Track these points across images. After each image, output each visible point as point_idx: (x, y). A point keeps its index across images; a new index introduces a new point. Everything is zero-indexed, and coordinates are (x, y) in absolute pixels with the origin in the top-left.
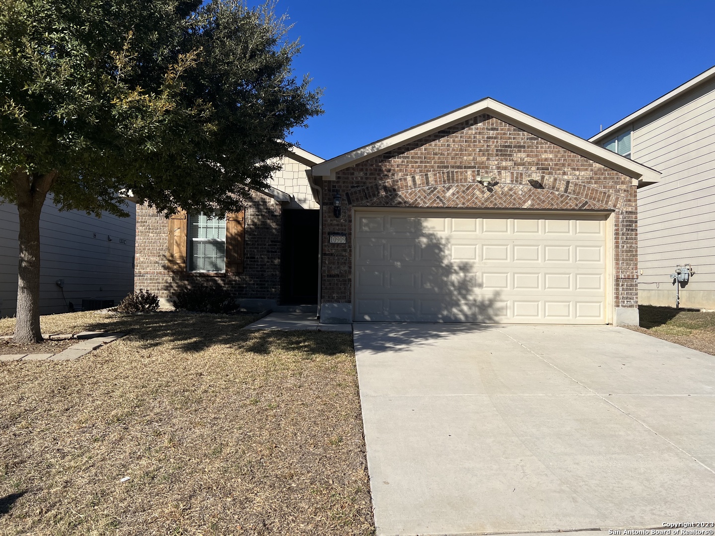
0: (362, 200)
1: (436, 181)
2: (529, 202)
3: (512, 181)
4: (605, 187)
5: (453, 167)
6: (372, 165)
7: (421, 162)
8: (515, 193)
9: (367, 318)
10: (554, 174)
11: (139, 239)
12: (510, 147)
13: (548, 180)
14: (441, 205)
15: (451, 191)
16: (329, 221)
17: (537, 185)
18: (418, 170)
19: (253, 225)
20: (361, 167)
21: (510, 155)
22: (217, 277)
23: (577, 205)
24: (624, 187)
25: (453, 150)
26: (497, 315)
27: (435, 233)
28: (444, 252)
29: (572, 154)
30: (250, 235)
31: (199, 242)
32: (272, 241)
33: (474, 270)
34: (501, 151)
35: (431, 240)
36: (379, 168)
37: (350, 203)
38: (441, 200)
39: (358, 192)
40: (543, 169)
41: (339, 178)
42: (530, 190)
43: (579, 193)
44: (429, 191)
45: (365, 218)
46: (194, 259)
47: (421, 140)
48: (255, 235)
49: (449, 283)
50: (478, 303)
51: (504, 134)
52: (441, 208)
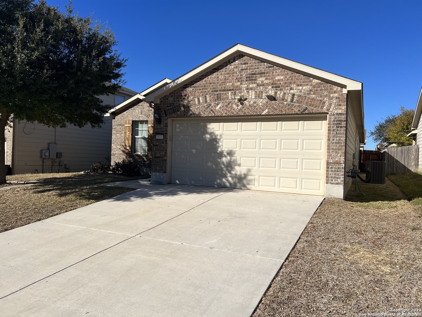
0: (172, 114)
1: (211, 100)
2: (267, 110)
3: (256, 97)
4: (321, 97)
5: (220, 91)
6: (177, 93)
7: (203, 89)
8: (257, 105)
9: (177, 182)
10: (284, 90)
11: (113, 137)
12: (254, 74)
13: (280, 94)
14: (213, 115)
15: (219, 106)
16: (156, 127)
17: (272, 98)
18: (201, 94)
20: (172, 95)
21: (256, 80)
22: (144, 156)
23: (299, 111)
24: (336, 95)
25: (221, 80)
27: (214, 132)
28: (219, 144)
29: (298, 74)
33: (236, 155)
34: (249, 77)
35: (212, 136)
36: (181, 94)
37: (166, 116)
38: (213, 112)
39: (170, 109)
40: (276, 87)
41: (161, 102)
42: (267, 102)
43: (301, 102)
44: (207, 107)
45: (178, 124)
46: (135, 147)
47: (203, 76)
49: (221, 163)
50: (237, 176)
51: (252, 66)
52: (213, 117)
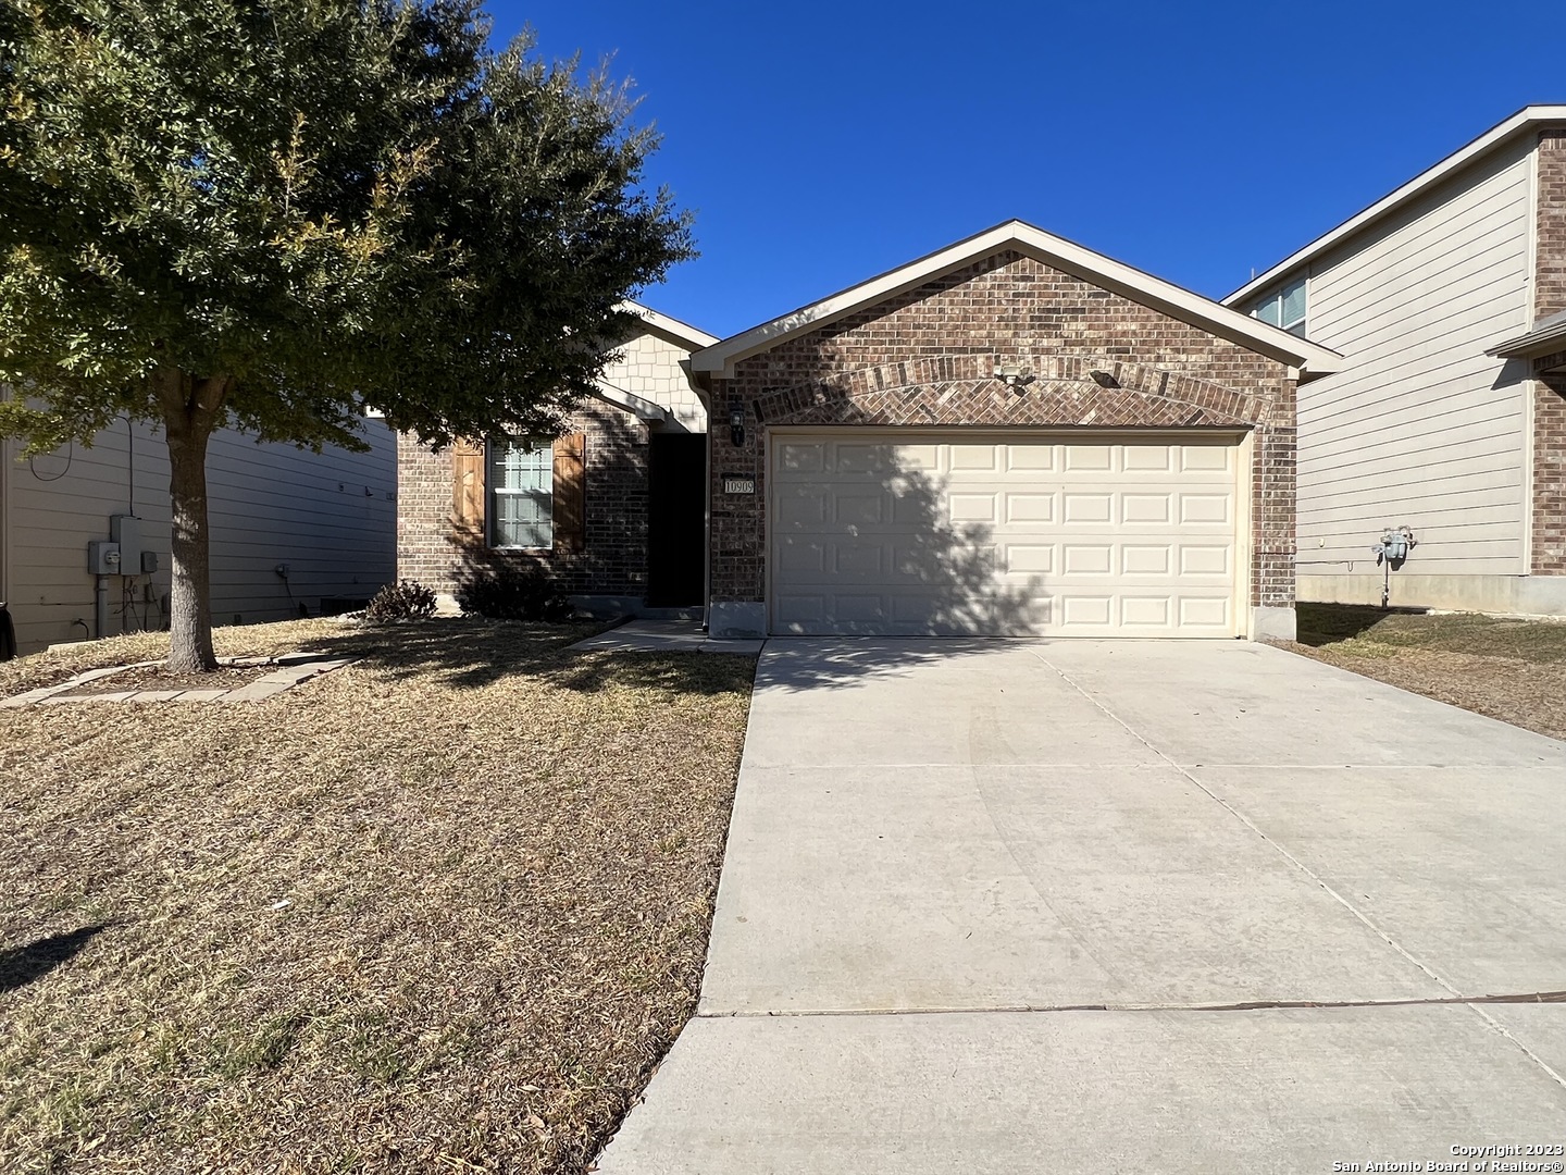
0: (783, 413)
1: (919, 377)
2: (1093, 413)
3: (1060, 375)
4: (1235, 383)
5: (949, 350)
6: (801, 349)
7: (891, 342)
8: (1065, 397)
9: (797, 628)
10: (1139, 359)
11: (403, 491)
12: (1056, 311)
13: (1129, 371)
14: (929, 420)
15: (947, 395)
16: (723, 453)
17: (1107, 381)
19: (600, 463)
20: (781, 353)
21: (1058, 327)
22: (539, 557)
23: (1181, 418)
24: (1272, 382)
26: (1034, 621)
27: (920, 470)
28: (936, 505)
29: (1175, 322)
30: (595, 481)
31: (508, 496)
32: (633, 493)
33: (994, 539)
34: (1040, 319)
35: (913, 484)
36: (814, 354)
37: (761, 419)
38: (928, 412)
39: (775, 399)
40: (1118, 351)
41: (740, 374)
42: (1094, 391)
43: (1186, 395)
44: (906, 395)
45: (791, 446)
46: (499, 526)
47: (889, 302)
48: (603, 481)
49: (947, 563)
50: (999, 600)
51: (1046, 287)
52: (928, 425)
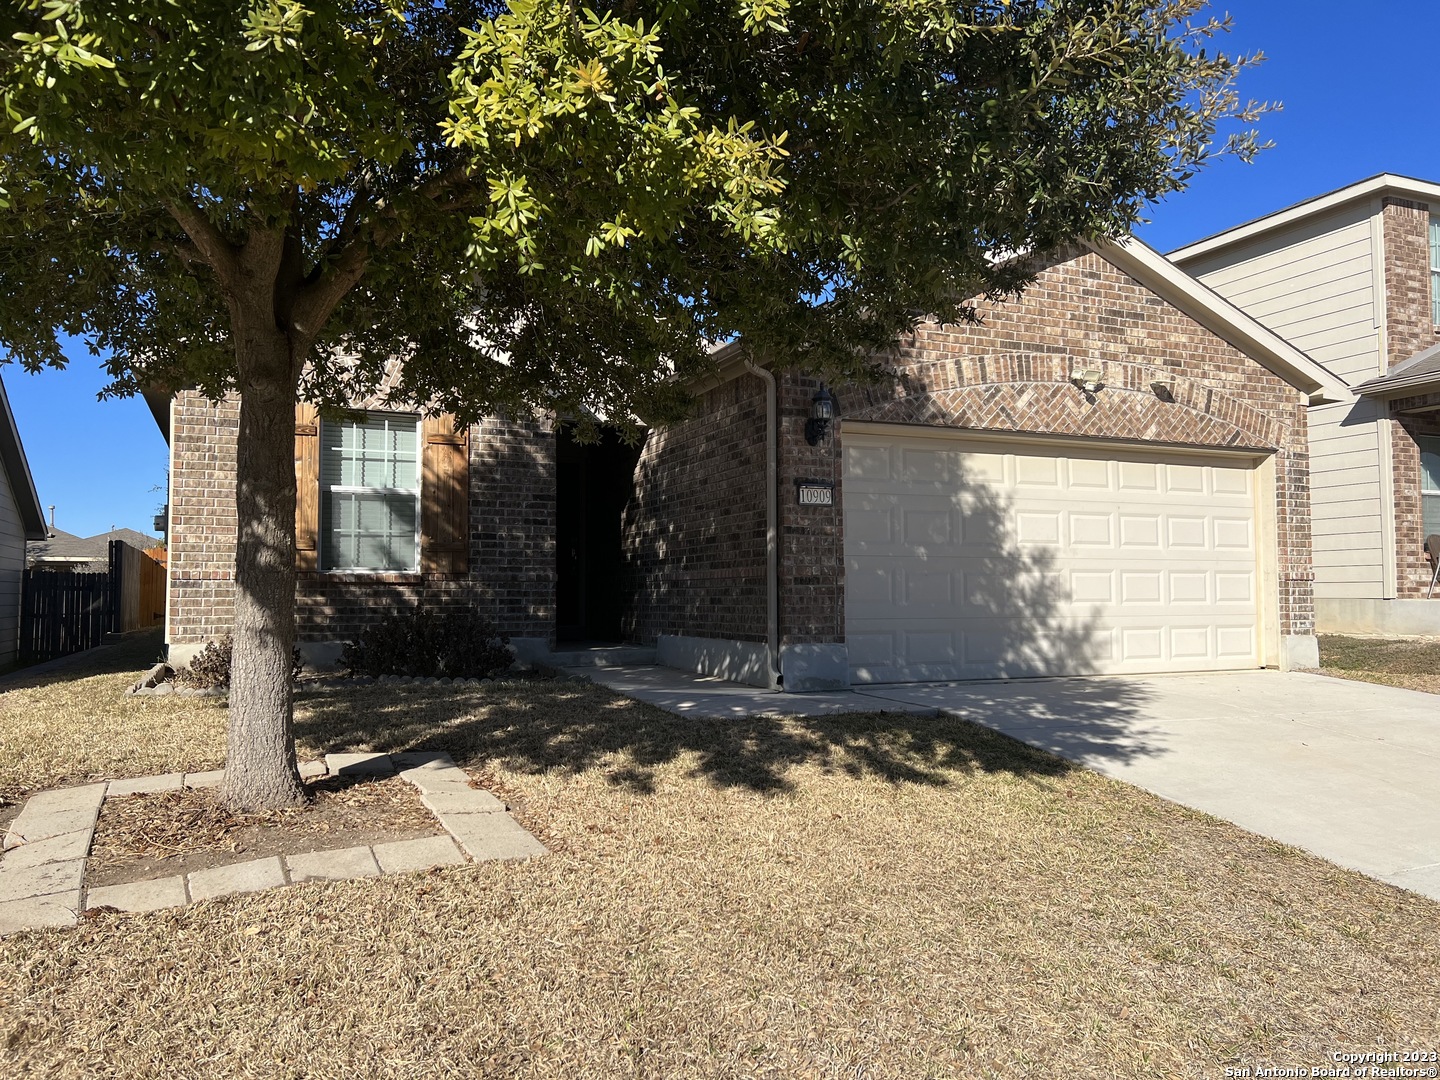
0: (861, 406)
1: (999, 375)
2: (1153, 428)
3: (1126, 384)
4: (1263, 406)
7: (971, 332)
8: (1130, 409)
9: (864, 674)
10: (1189, 374)
13: (1181, 386)
14: (1008, 425)
15: (1026, 397)
16: (795, 453)
17: (1164, 394)
18: (966, 348)
19: (490, 455)
21: (1122, 332)
22: (400, 584)
23: (1224, 439)
24: (1289, 407)
25: (1028, 311)
27: (986, 484)
28: (1004, 526)
30: (483, 480)
31: (347, 497)
34: (1107, 321)
35: (980, 500)
37: (838, 412)
38: (1008, 415)
40: (1173, 363)
42: (1154, 404)
43: (1226, 414)
44: (987, 395)
49: (1016, 593)
50: (1065, 634)
51: (1111, 287)
52: (1009, 432)
